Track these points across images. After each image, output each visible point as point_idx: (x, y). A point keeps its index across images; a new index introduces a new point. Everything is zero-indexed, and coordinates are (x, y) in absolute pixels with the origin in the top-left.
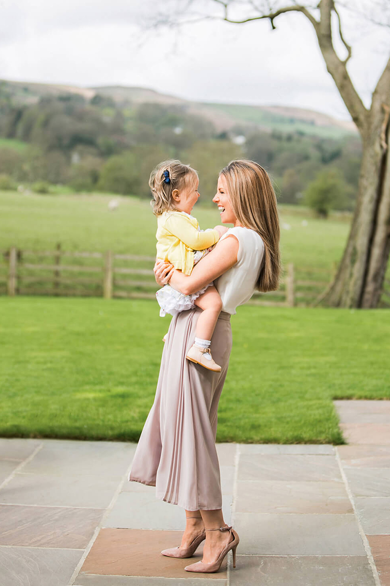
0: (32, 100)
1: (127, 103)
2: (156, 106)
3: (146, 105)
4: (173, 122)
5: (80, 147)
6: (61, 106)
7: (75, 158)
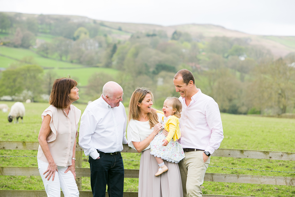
0: (124, 37)
1: (201, 37)
2: (225, 39)
3: (216, 38)
4: (239, 52)
5: (163, 73)
6: (148, 41)
7: (160, 81)
